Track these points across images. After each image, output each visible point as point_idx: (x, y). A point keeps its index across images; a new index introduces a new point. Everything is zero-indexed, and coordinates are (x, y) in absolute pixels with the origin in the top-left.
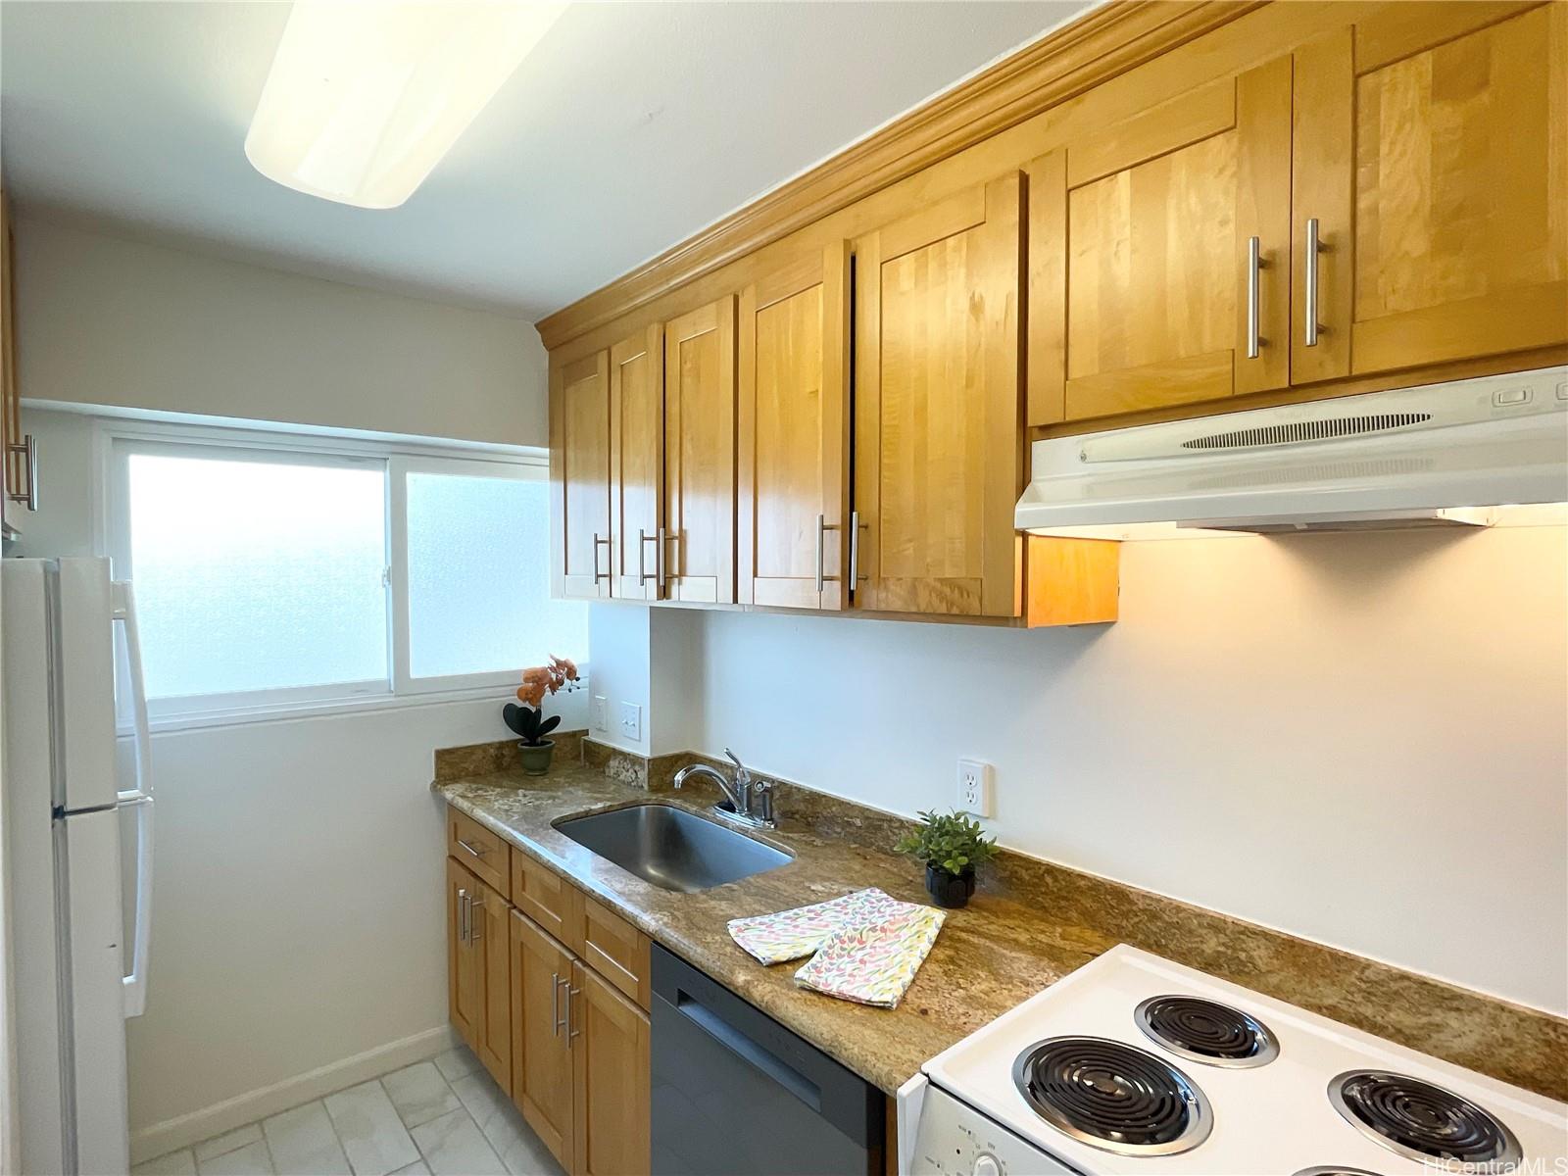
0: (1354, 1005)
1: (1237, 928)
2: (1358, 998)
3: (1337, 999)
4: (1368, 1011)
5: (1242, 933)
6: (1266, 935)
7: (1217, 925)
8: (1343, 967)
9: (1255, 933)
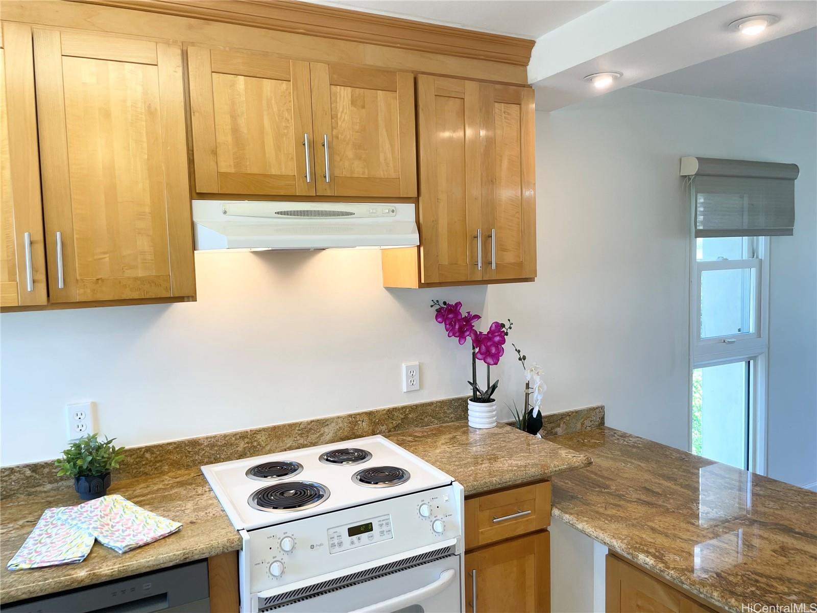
0: (297, 442)
1: (252, 433)
2: (298, 438)
3: (291, 443)
4: (301, 441)
5: (255, 434)
6: (264, 430)
7: (243, 436)
8: (293, 428)
9: (260, 431)
